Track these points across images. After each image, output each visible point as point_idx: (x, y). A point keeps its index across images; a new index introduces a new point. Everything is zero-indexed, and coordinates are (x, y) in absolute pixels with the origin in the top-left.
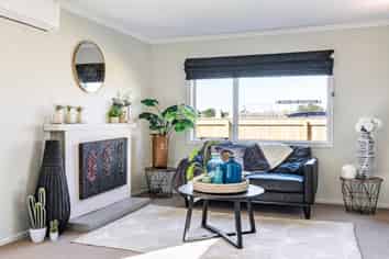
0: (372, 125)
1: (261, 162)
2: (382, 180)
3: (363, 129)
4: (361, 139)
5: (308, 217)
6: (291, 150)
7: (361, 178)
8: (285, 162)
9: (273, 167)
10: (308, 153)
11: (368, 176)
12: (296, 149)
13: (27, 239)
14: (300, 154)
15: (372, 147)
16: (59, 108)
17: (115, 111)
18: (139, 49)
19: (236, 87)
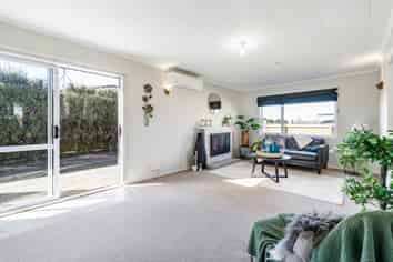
0: (361, 128)
3: (355, 130)
5: (319, 173)
6: (312, 140)
9: (301, 148)
10: (322, 142)
12: (314, 139)
13: (191, 170)
14: (318, 141)
16: (202, 120)
17: (225, 121)
18: (236, 94)
19: (282, 109)
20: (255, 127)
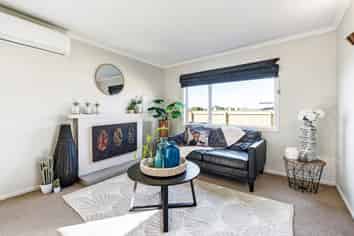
0: (314, 116)
1: (221, 141)
2: (325, 164)
3: (305, 119)
4: (303, 127)
5: (252, 190)
6: (243, 134)
7: (303, 161)
8: (239, 141)
9: (229, 145)
10: (257, 136)
11: (310, 158)
12: (248, 132)
14: (251, 136)
15: (313, 134)
16: (76, 104)
19: (210, 90)
20: (177, 114)
